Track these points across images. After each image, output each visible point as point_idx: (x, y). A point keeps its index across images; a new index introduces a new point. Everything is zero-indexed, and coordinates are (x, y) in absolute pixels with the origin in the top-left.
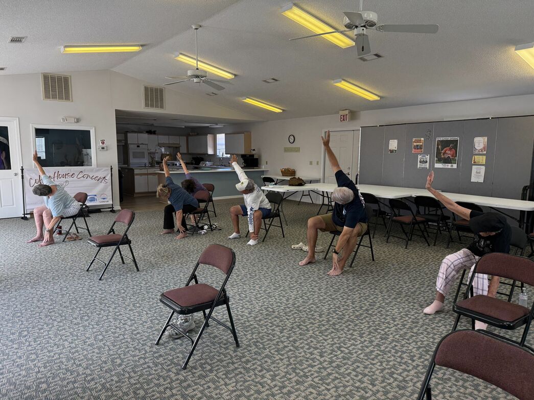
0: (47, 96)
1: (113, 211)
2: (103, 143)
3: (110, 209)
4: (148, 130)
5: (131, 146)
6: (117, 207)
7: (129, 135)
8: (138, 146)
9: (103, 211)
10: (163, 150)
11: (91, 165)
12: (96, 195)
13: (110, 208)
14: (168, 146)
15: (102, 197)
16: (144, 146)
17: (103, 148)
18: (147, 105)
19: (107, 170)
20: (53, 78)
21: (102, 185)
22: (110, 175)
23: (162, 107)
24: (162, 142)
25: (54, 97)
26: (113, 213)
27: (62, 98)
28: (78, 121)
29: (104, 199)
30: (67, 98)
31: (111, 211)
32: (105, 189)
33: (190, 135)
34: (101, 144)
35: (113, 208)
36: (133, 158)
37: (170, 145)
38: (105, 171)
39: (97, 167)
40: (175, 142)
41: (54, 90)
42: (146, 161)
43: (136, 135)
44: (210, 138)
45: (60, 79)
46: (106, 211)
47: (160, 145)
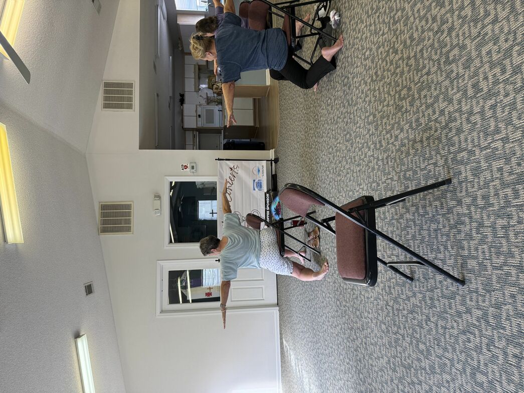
0: (128, 229)
1: (276, 160)
2: (186, 167)
3: (273, 164)
4: (180, 103)
5: (200, 125)
6: (271, 154)
7: (186, 126)
8: (199, 116)
9: (276, 172)
10: (203, 86)
11: (216, 182)
12: (254, 181)
13: (271, 163)
14: (199, 79)
15: (256, 172)
16: (199, 109)
17: (193, 167)
18: (130, 107)
19: (220, 164)
20: (104, 222)
21: (241, 172)
22: (227, 162)
23: (130, 85)
24: (193, 87)
25: (128, 222)
26: (278, 161)
27: (130, 213)
28: (158, 197)
29: (259, 171)
30: (128, 207)
31: (275, 163)
32: (246, 170)
33: (183, 50)
34: (188, 170)
35: (271, 160)
36: (213, 123)
37: (197, 77)
38: (222, 168)
39: (217, 176)
40: (193, 71)
41: (120, 222)
42: (216, 108)
43: (185, 118)
44: (183, 21)
45: (103, 215)
46: (276, 169)
47: (198, 90)
